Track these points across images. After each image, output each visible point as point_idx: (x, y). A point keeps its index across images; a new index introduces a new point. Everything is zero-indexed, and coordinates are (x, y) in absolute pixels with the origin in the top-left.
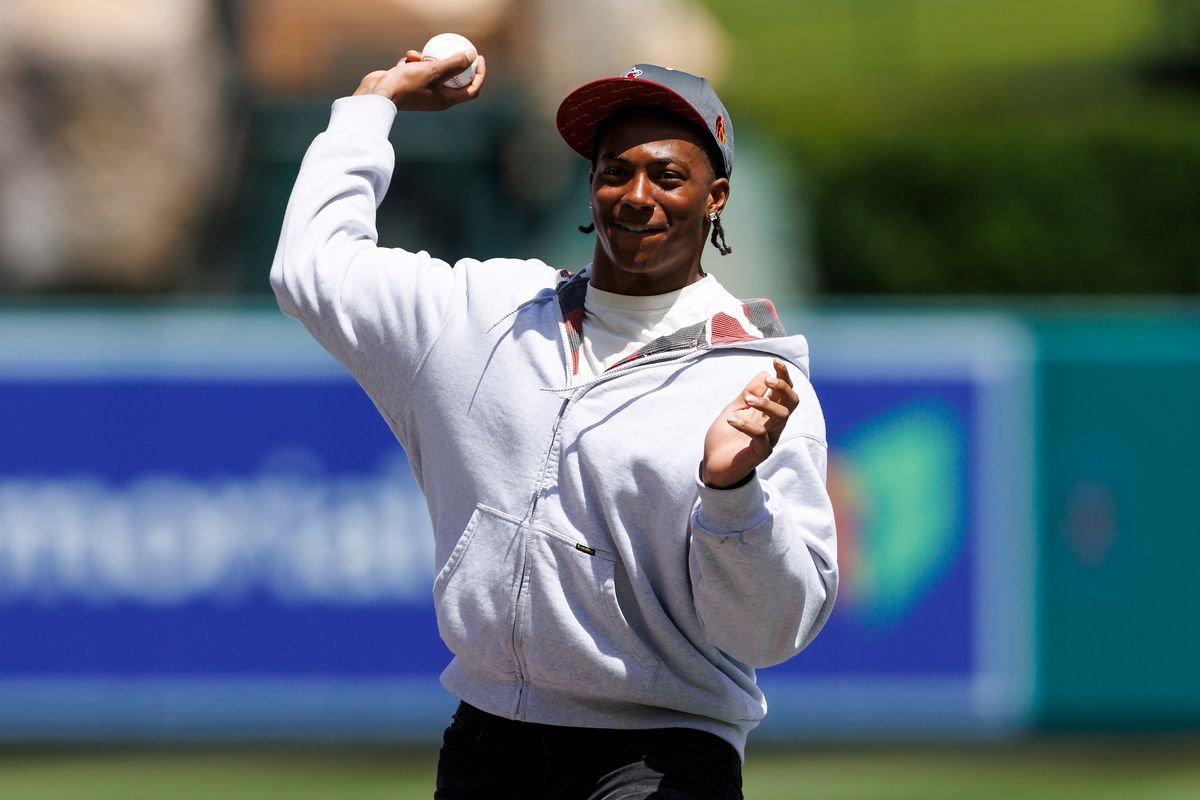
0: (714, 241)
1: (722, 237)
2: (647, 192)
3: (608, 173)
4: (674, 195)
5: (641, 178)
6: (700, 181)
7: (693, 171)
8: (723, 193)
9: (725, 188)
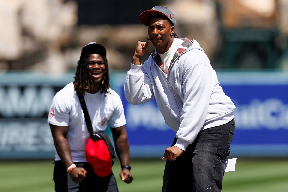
2: (157, 31)
3: (150, 29)
5: (156, 29)
6: (168, 28)
7: (166, 26)
9: (174, 28)
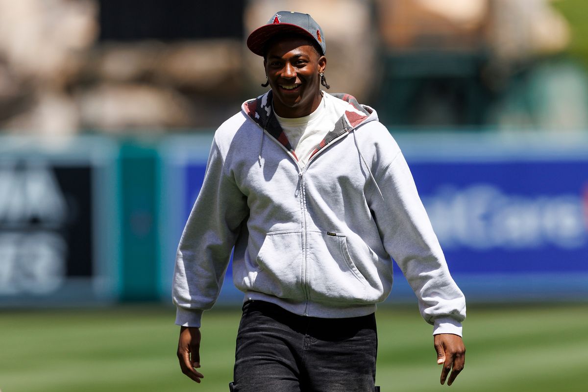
0: (322, 83)
1: (325, 81)
2: (292, 70)
3: (273, 64)
4: (304, 69)
5: (289, 65)
6: (314, 61)
7: (310, 58)
8: (324, 62)
9: (324, 60)
